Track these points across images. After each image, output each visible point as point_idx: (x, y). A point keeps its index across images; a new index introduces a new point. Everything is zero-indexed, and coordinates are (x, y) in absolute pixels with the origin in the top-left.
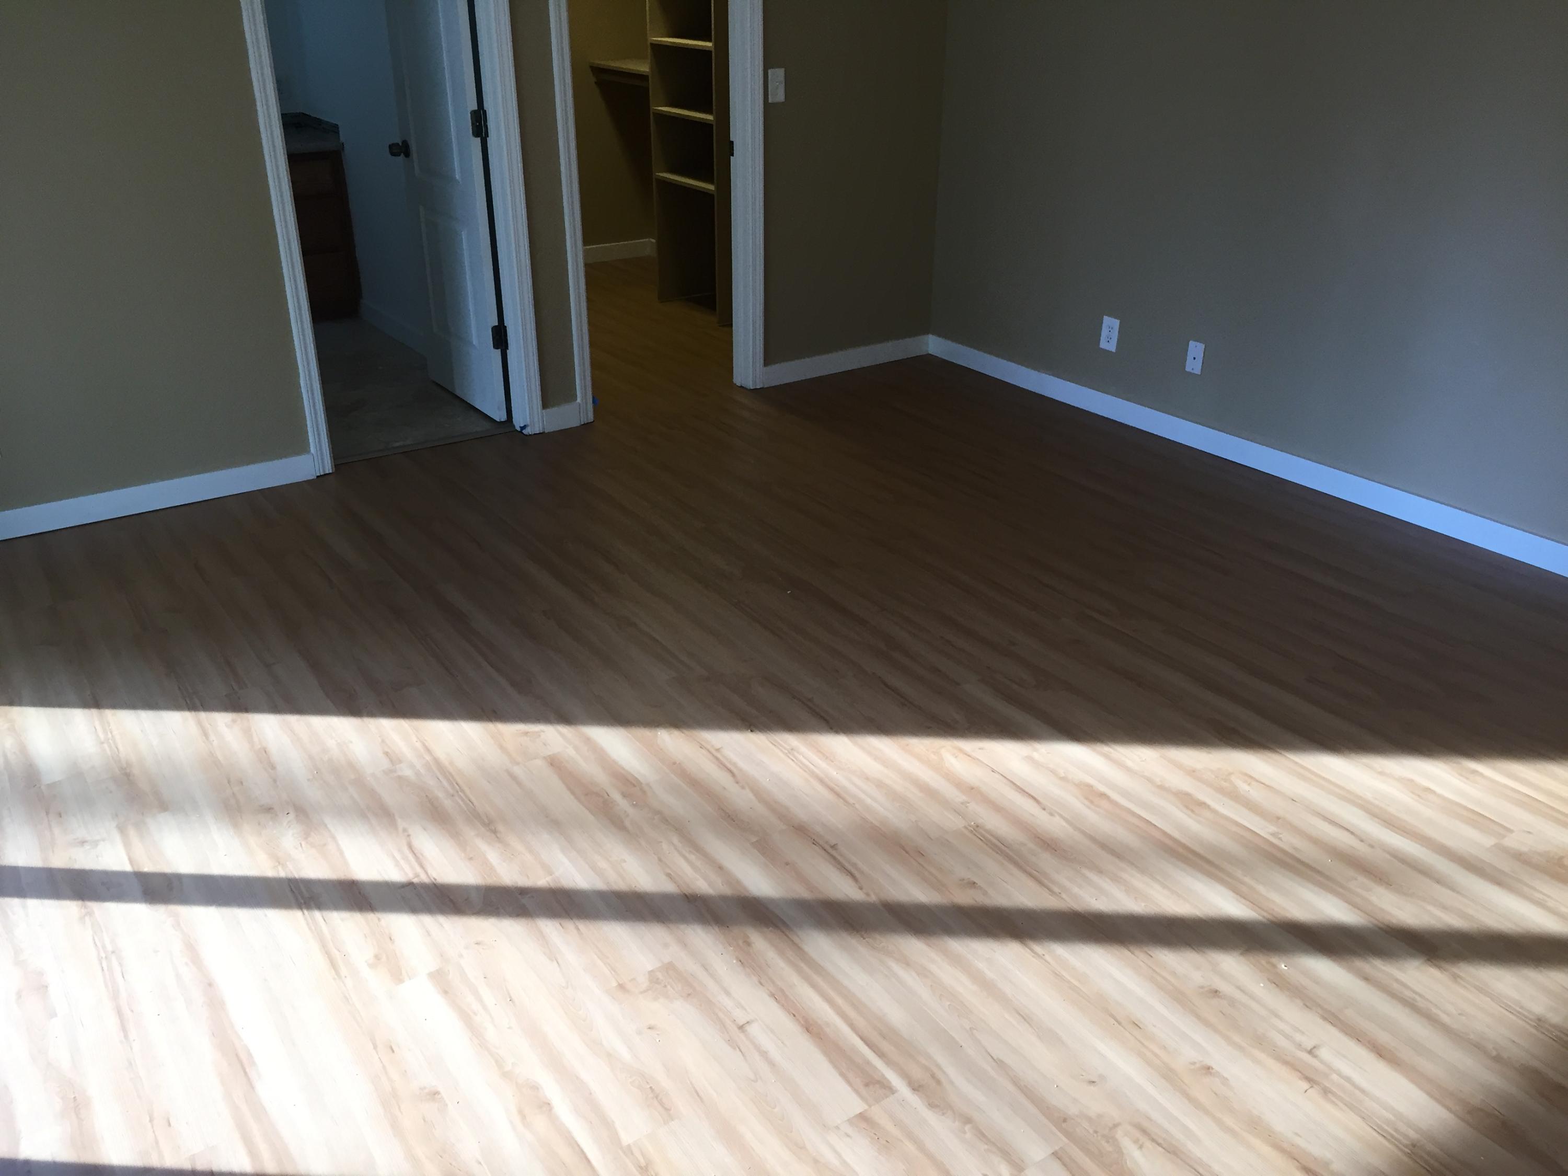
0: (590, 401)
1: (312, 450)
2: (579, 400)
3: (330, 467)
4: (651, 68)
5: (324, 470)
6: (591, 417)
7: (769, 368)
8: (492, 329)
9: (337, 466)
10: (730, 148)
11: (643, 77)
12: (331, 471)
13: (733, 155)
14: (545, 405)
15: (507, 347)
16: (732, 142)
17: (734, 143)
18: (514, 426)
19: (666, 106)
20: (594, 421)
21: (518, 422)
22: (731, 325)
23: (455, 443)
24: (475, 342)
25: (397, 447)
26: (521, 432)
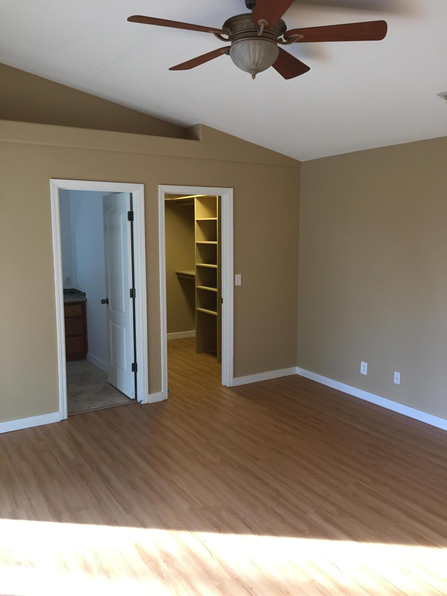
0: (167, 391)
1: (60, 410)
2: (162, 391)
3: (66, 417)
4: (196, 273)
5: (64, 418)
6: (167, 398)
7: (234, 379)
8: (132, 364)
9: (69, 417)
10: (221, 301)
11: (194, 276)
12: (66, 419)
13: (222, 303)
14: (149, 393)
15: (137, 371)
16: (222, 299)
17: (223, 299)
18: (137, 401)
19: (201, 286)
20: (168, 399)
21: (139, 399)
22: (221, 362)
23: (115, 407)
24: (126, 369)
25: (93, 409)
26: (140, 403)
